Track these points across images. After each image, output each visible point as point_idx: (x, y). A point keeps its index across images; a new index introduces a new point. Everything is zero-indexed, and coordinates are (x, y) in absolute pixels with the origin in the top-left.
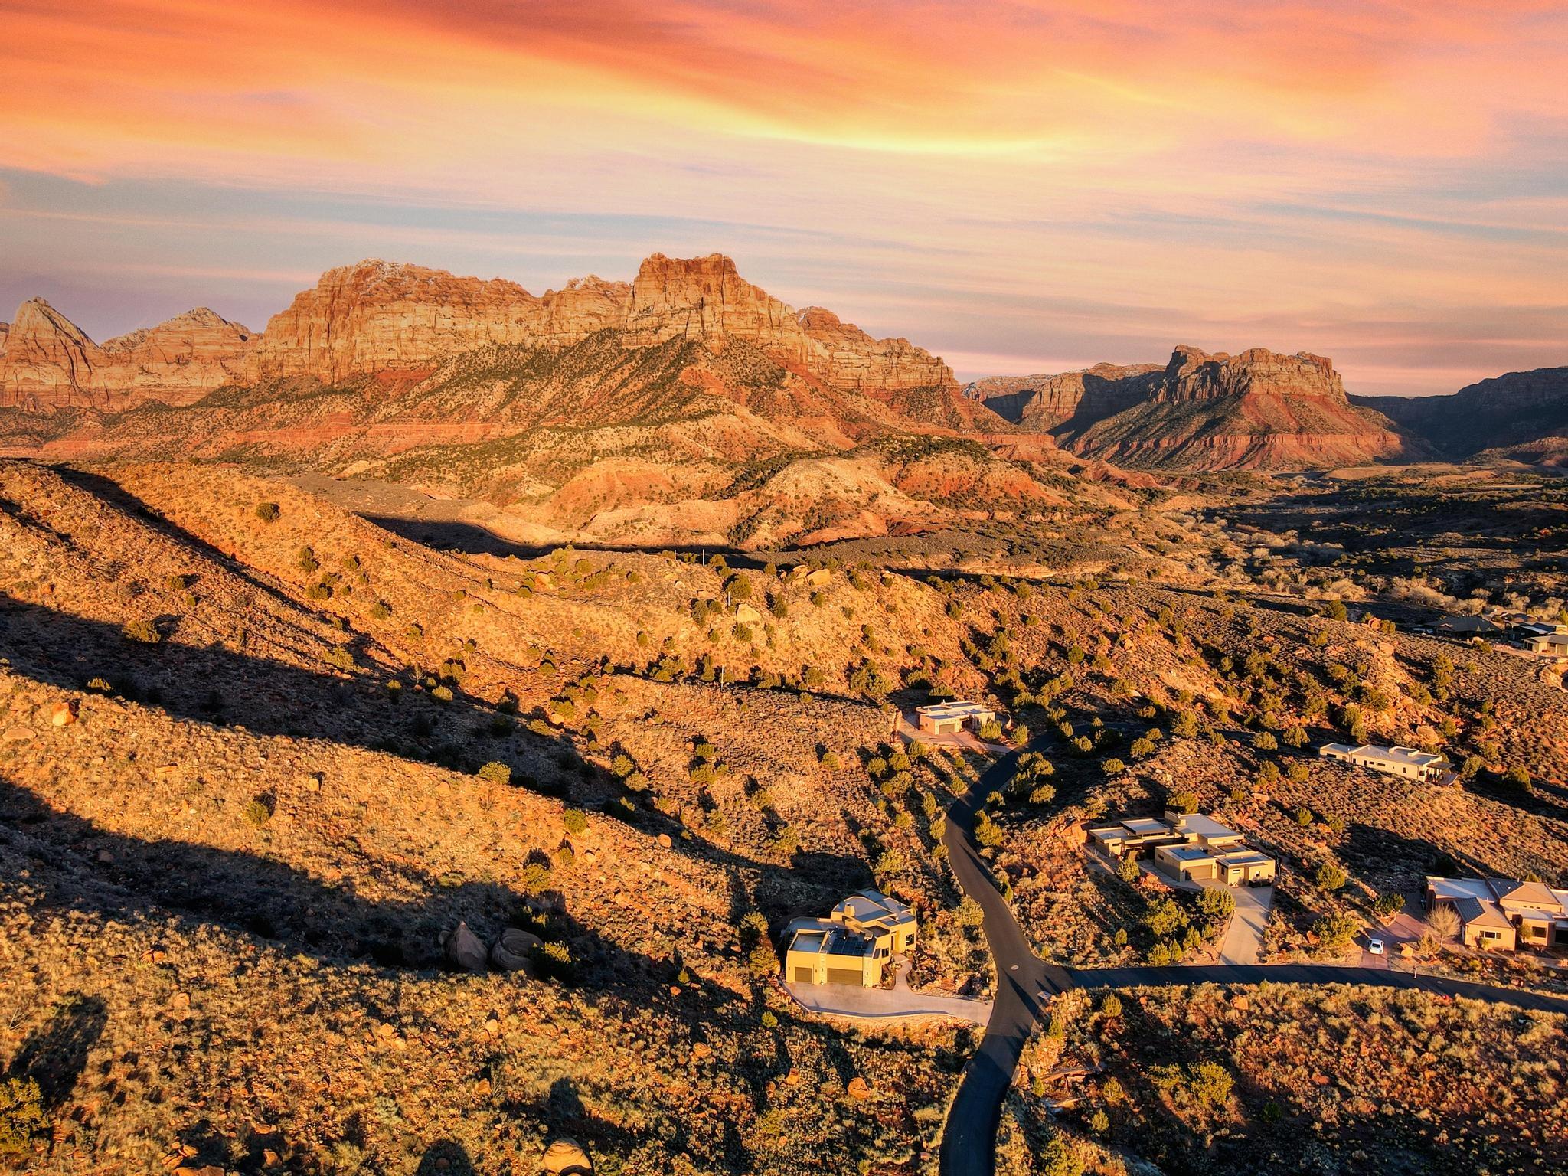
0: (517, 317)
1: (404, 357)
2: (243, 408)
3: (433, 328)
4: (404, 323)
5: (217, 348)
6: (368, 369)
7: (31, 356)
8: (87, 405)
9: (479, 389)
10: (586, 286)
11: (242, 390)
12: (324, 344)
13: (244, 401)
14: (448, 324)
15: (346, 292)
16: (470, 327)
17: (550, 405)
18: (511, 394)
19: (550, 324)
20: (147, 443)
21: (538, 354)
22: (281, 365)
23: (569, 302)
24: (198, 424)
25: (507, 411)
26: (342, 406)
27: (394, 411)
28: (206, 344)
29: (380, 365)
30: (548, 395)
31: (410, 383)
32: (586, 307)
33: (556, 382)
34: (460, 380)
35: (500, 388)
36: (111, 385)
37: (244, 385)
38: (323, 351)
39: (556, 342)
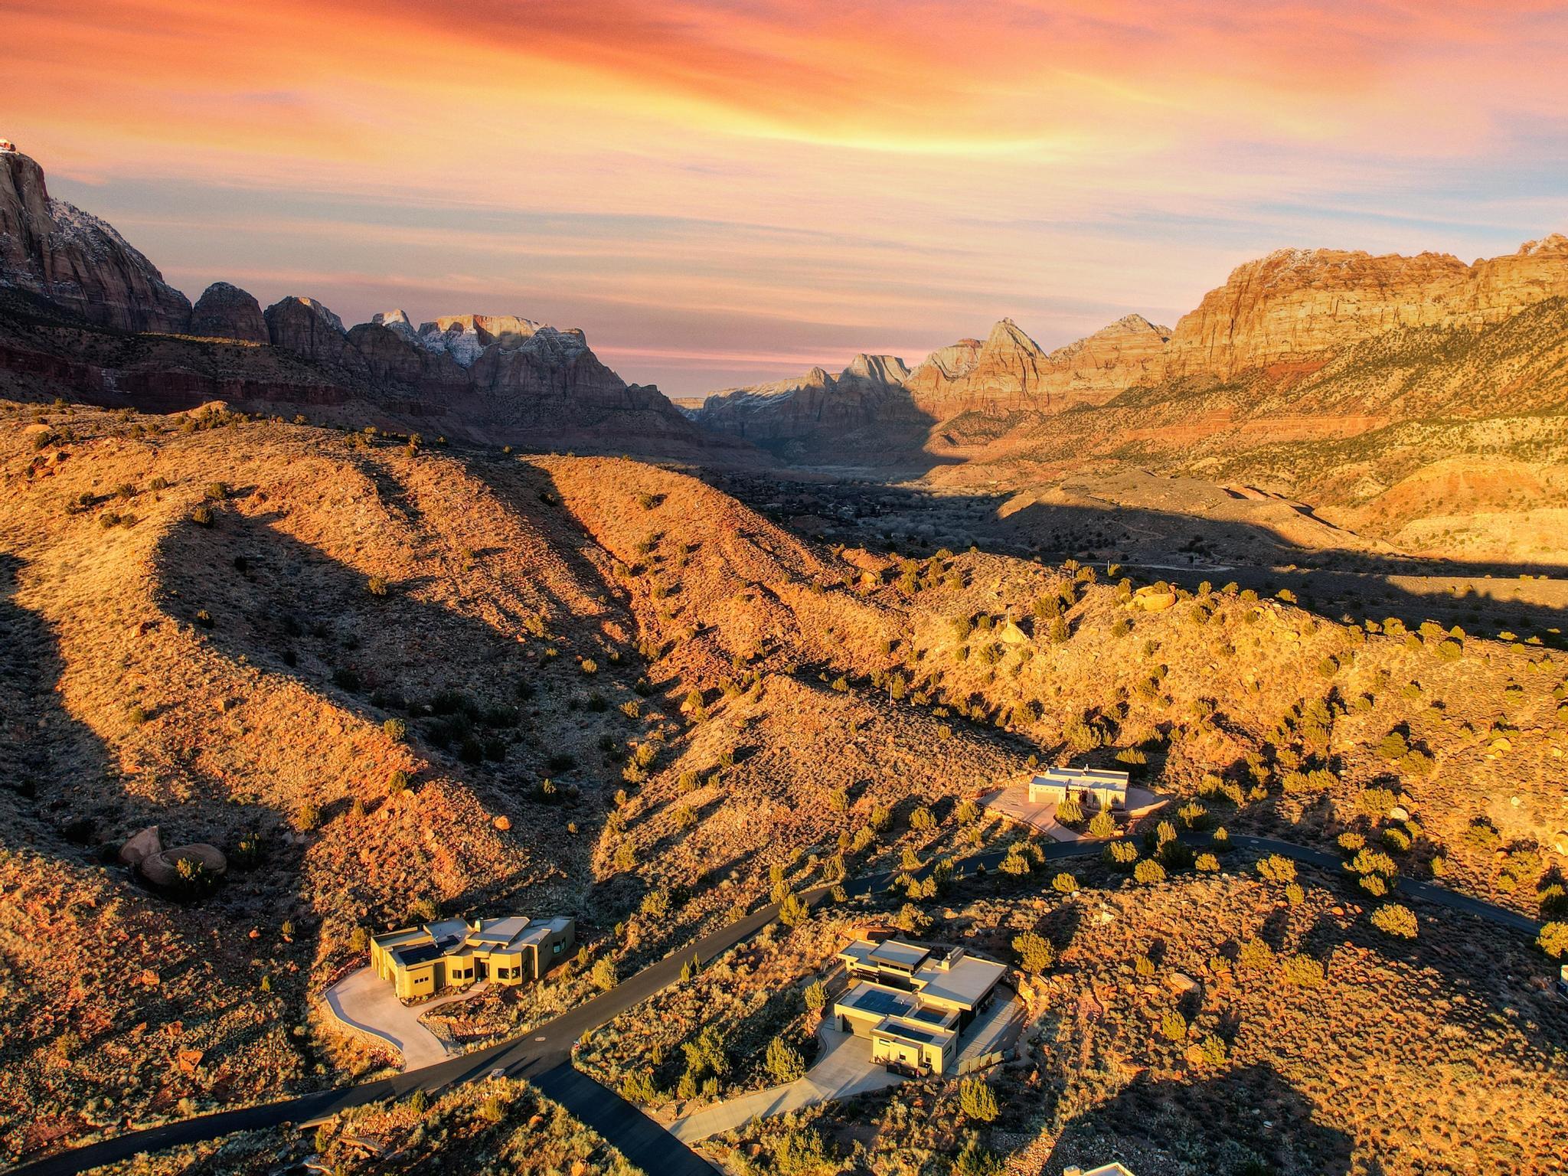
0: (1434, 294)
1: (1297, 349)
2: (1142, 407)
3: (1333, 316)
4: (1302, 313)
5: (1141, 351)
6: (1259, 363)
7: (996, 368)
8: (1032, 408)
9: (1372, 379)
10: (1545, 248)
11: (1147, 389)
12: (1225, 341)
13: (1145, 401)
14: (1351, 309)
15: (1253, 286)
16: (1376, 310)
17: (1456, 394)
18: (1409, 383)
19: (1475, 299)
20: (1058, 441)
21: (1454, 334)
22: (1184, 365)
23: (1502, 271)
24: (1102, 423)
25: (1399, 402)
26: (1224, 403)
27: (1274, 406)
28: (1131, 348)
29: (1271, 359)
30: (1455, 383)
31: (1301, 375)
32: (1525, 274)
33: (1469, 367)
34: (1352, 370)
35: (1397, 377)
36: (1052, 390)
37: (1149, 385)
38: (1224, 348)
39: (1480, 320)
